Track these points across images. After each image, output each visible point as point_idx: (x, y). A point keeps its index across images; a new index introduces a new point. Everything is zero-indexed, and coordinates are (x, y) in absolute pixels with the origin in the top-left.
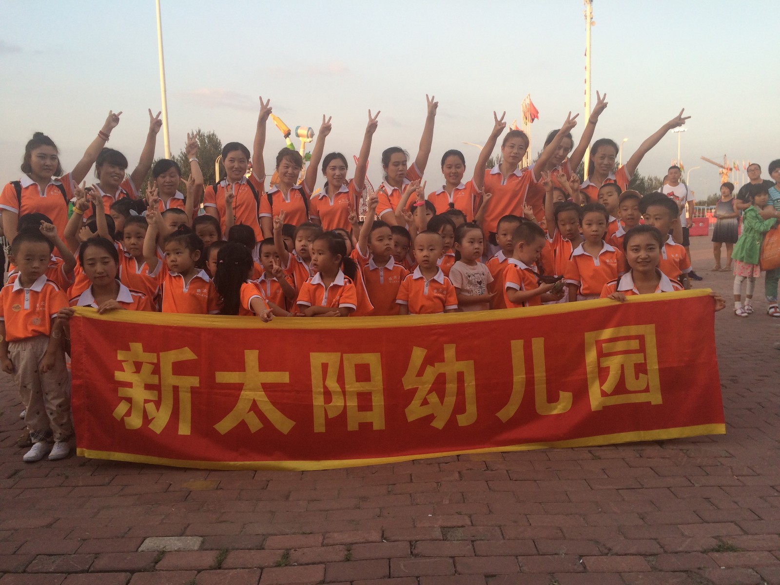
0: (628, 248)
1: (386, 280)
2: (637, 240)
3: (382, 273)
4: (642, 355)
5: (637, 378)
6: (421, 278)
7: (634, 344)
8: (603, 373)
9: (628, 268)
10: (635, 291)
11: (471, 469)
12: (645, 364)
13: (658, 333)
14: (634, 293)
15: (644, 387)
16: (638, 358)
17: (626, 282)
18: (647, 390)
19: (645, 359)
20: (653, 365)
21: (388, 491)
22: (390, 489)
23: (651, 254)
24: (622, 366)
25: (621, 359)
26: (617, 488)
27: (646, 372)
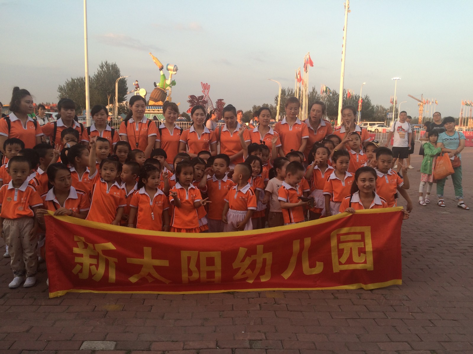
1: (222, 187)
2: (364, 175)
3: (220, 183)
4: (362, 243)
7: (359, 237)
8: (340, 253)
10: (360, 203)
11: (266, 303)
12: (365, 248)
13: (373, 232)
15: (363, 261)
16: (361, 245)
17: (356, 198)
18: (365, 262)
19: (365, 245)
20: (369, 248)
21: (220, 316)
22: (221, 314)
23: (372, 184)
24: (351, 249)
25: (350, 244)
26: (346, 318)
27: (365, 252)
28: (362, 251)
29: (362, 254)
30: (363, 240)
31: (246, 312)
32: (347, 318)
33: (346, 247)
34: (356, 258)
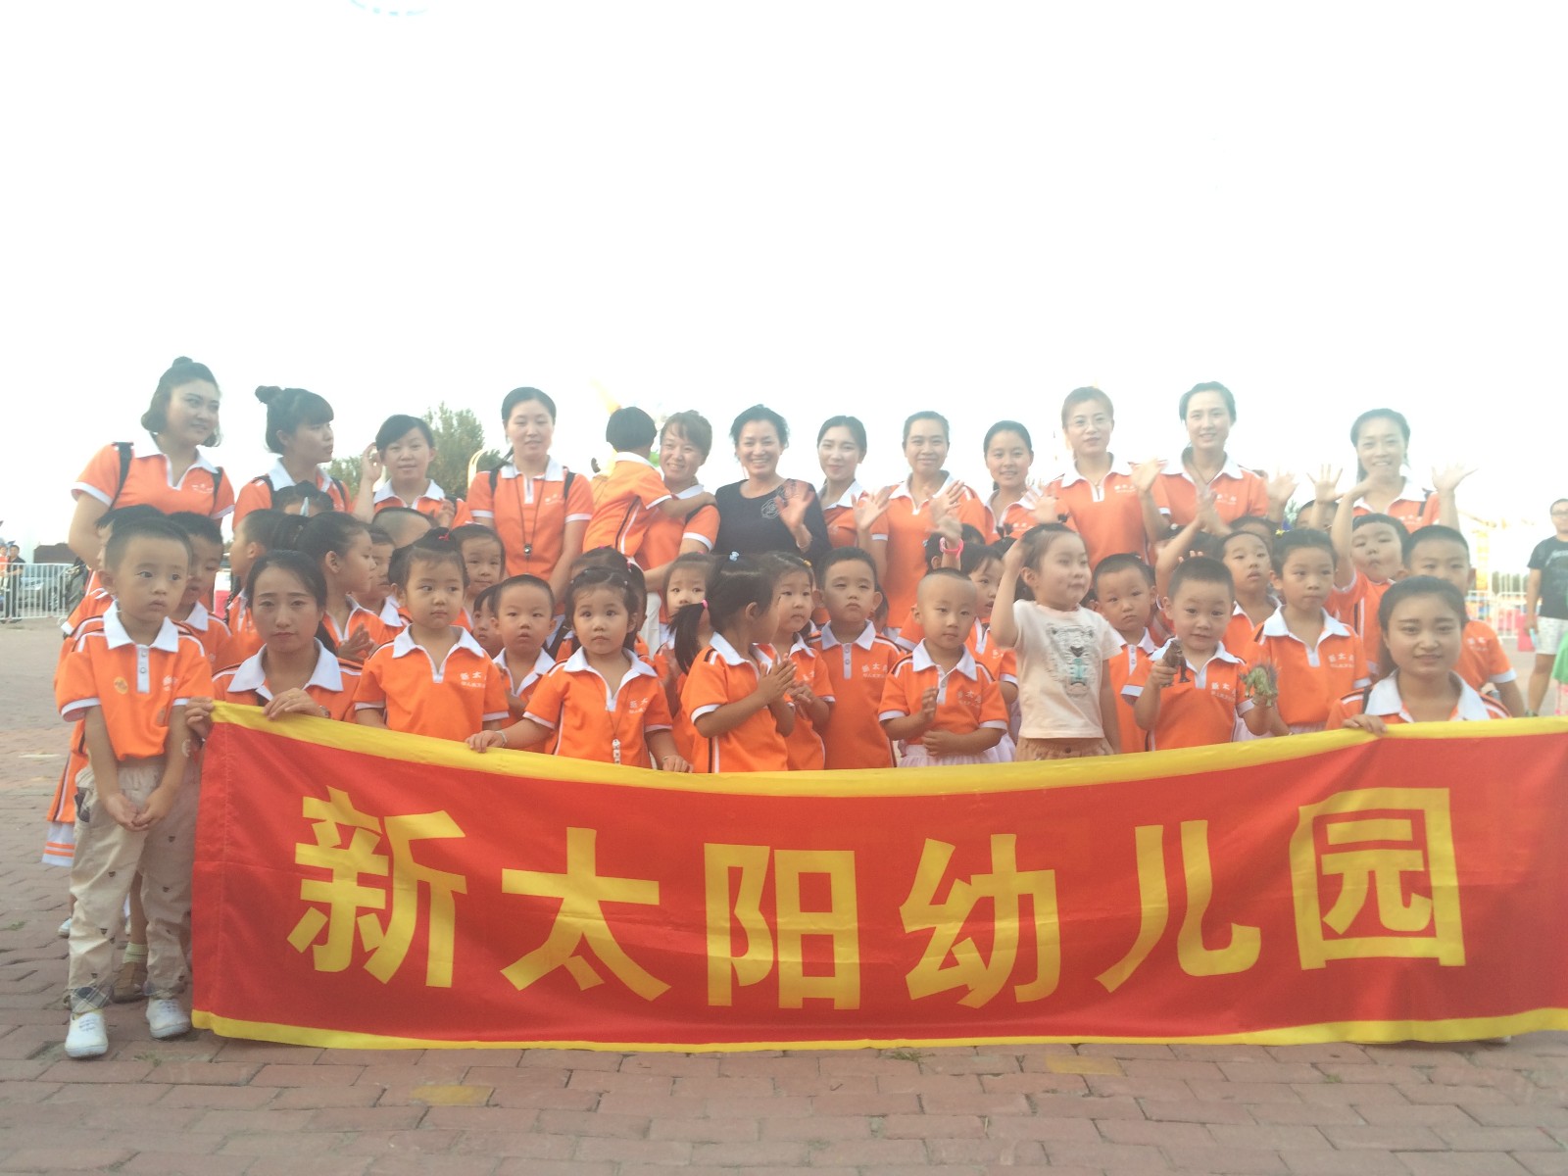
0: (1393, 624)
1: (856, 669)
2: (1412, 608)
3: (847, 656)
4: (1417, 854)
5: (1407, 903)
6: (932, 669)
7: (1402, 829)
8: (1329, 889)
9: (1387, 666)
10: (1405, 715)
11: (1054, 1091)
12: (1426, 874)
13: (1457, 809)
14: (1402, 721)
15: (1423, 924)
16: (1411, 860)
17: (1385, 698)
18: (1430, 931)
19: (1426, 862)
20: (1445, 878)
21: (872, 1131)
22: (874, 1127)
23: (1444, 640)
24: (1372, 875)
25: (1368, 859)
26: (1392, 1147)
27: (1427, 892)
28: (1415, 884)
29: (1415, 898)
30: (1419, 841)
31: (977, 1122)
32: (1399, 1147)
33: (1352, 868)
34: (1392, 912)
